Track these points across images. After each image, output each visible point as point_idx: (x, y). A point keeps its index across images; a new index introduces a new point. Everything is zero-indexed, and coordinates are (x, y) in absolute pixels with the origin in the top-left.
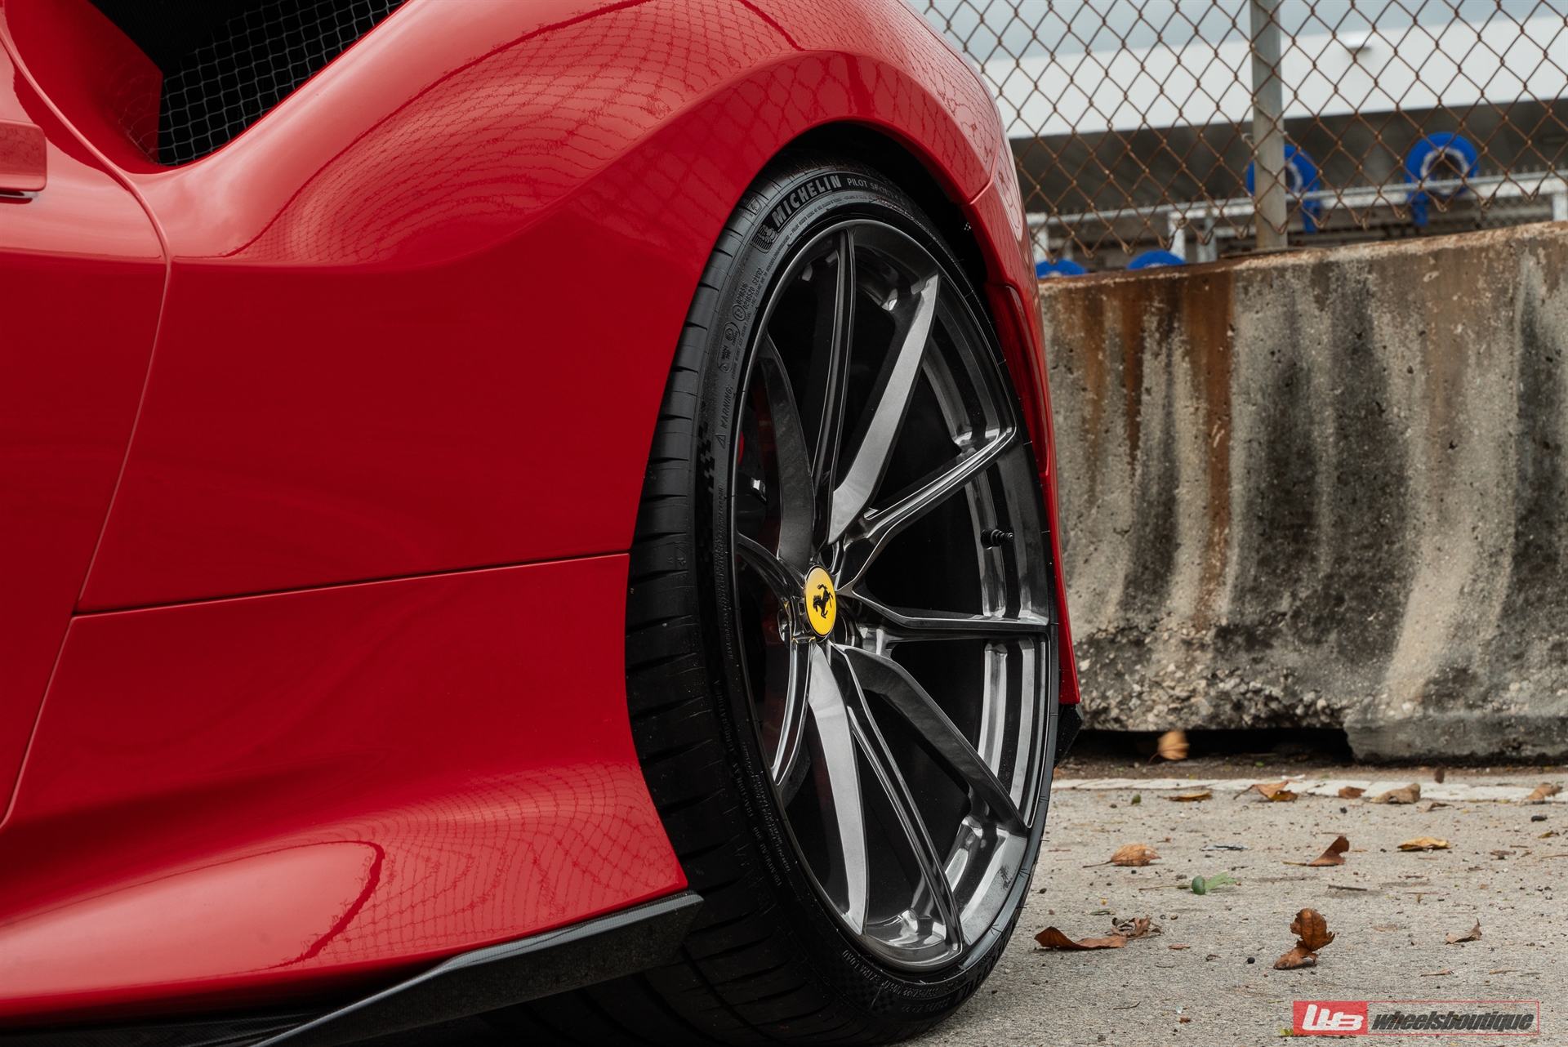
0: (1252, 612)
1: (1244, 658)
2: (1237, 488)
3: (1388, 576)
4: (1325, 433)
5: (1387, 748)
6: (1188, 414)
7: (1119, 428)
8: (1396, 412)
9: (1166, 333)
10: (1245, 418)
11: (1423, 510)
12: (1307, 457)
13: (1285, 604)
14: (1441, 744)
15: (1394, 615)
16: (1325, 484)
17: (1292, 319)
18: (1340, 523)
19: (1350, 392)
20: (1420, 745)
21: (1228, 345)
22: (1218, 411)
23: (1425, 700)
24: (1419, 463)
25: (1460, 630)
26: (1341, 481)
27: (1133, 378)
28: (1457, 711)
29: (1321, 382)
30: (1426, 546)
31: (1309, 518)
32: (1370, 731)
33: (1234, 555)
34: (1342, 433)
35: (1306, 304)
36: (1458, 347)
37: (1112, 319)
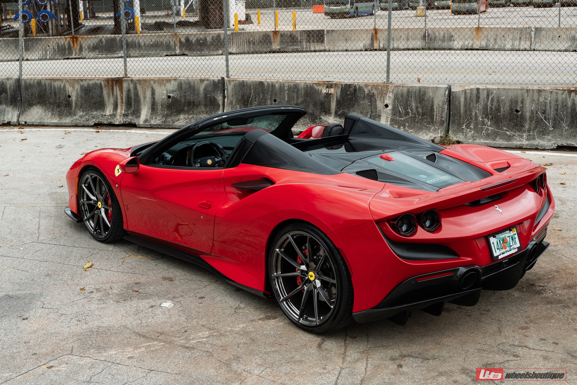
0: (126, 113)
1: (126, 117)
2: (124, 100)
3: (139, 110)
4: (133, 96)
5: (140, 126)
6: (119, 93)
7: (111, 94)
8: (140, 94)
9: (116, 85)
10: (124, 94)
11: (142, 104)
12: (131, 98)
13: (129, 112)
14: (145, 126)
15: (140, 114)
16: (133, 101)
17: (129, 84)
18: (134, 104)
19: (135, 92)
20: (143, 126)
21: (123, 87)
22: (122, 93)
23: (144, 122)
24: (142, 99)
25: (147, 115)
26: (134, 100)
27: (113, 89)
28: (147, 123)
29: (132, 91)
30: (143, 107)
31: (131, 104)
32: (139, 125)
33: (124, 107)
34: (134, 96)
35: (130, 83)
36: (145, 89)
37: (110, 83)
